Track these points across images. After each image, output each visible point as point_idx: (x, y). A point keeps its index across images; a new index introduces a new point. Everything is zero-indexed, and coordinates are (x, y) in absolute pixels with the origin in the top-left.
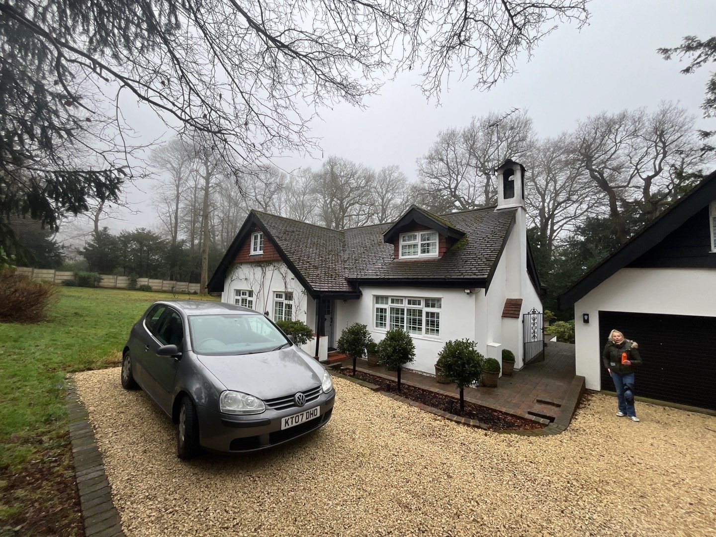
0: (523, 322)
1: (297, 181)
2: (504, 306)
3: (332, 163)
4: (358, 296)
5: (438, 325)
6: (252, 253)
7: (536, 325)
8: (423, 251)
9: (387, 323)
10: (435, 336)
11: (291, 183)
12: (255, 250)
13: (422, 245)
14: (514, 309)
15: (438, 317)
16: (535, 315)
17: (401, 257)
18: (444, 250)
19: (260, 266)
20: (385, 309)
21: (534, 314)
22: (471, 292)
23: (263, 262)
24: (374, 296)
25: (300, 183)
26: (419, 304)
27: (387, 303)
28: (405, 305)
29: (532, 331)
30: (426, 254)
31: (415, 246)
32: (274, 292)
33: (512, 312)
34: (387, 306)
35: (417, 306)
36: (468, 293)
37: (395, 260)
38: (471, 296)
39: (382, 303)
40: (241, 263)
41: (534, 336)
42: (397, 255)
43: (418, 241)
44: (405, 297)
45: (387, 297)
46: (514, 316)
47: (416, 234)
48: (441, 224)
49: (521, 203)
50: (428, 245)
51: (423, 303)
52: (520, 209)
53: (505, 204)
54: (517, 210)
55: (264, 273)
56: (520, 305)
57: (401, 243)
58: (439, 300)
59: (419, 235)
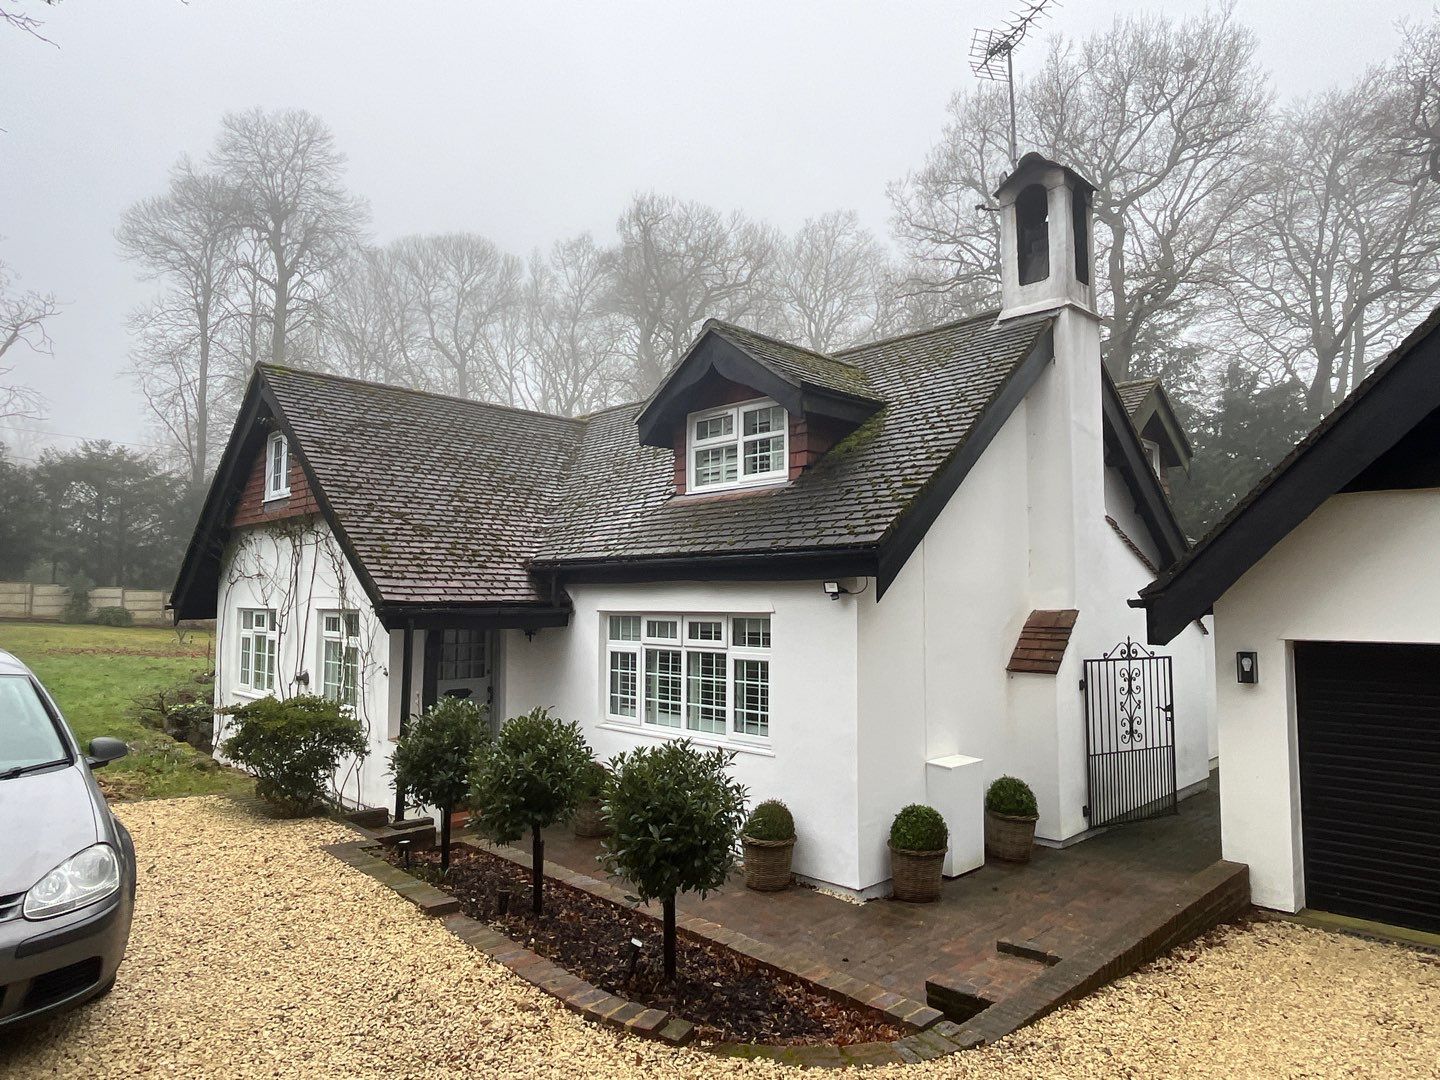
0: (1083, 685)
1: (554, 280)
2: (1018, 633)
3: (645, 216)
4: (563, 617)
5: (765, 701)
6: (271, 495)
7: (1139, 697)
8: (752, 467)
9: (637, 698)
10: (758, 739)
11: (537, 284)
12: (277, 487)
13: (750, 447)
14: (1045, 645)
15: (765, 676)
16: (1136, 664)
17: (693, 488)
18: (803, 460)
19: (290, 534)
20: (634, 656)
21: (1129, 658)
22: (842, 591)
23: (293, 520)
24: (603, 614)
25: (563, 286)
26: (718, 638)
27: (638, 637)
28: (682, 642)
29: (1122, 715)
30: (759, 476)
31: (732, 450)
32: (322, 611)
33: (1039, 655)
34: (636, 646)
35: (713, 643)
36: (834, 594)
37: (676, 499)
38: (845, 604)
39: (626, 637)
40: (252, 528)
41: (1132, 732)
42: (682, 484)
43: (738, 437)
44: (682, 614)
45: (636, 617)
46: (1042, 666)
47: (730, 412)
48: (782, 376)
49: (1068, 294)
50: (765, 444)
51: (727, 631)
52: (1065, 315)
53: (1023, 303)
54: (1055, 319)
55: (298, 557)
56: (1068, 630)
57: (694, 444)
58: (764, 619)
59: (737, 414)
